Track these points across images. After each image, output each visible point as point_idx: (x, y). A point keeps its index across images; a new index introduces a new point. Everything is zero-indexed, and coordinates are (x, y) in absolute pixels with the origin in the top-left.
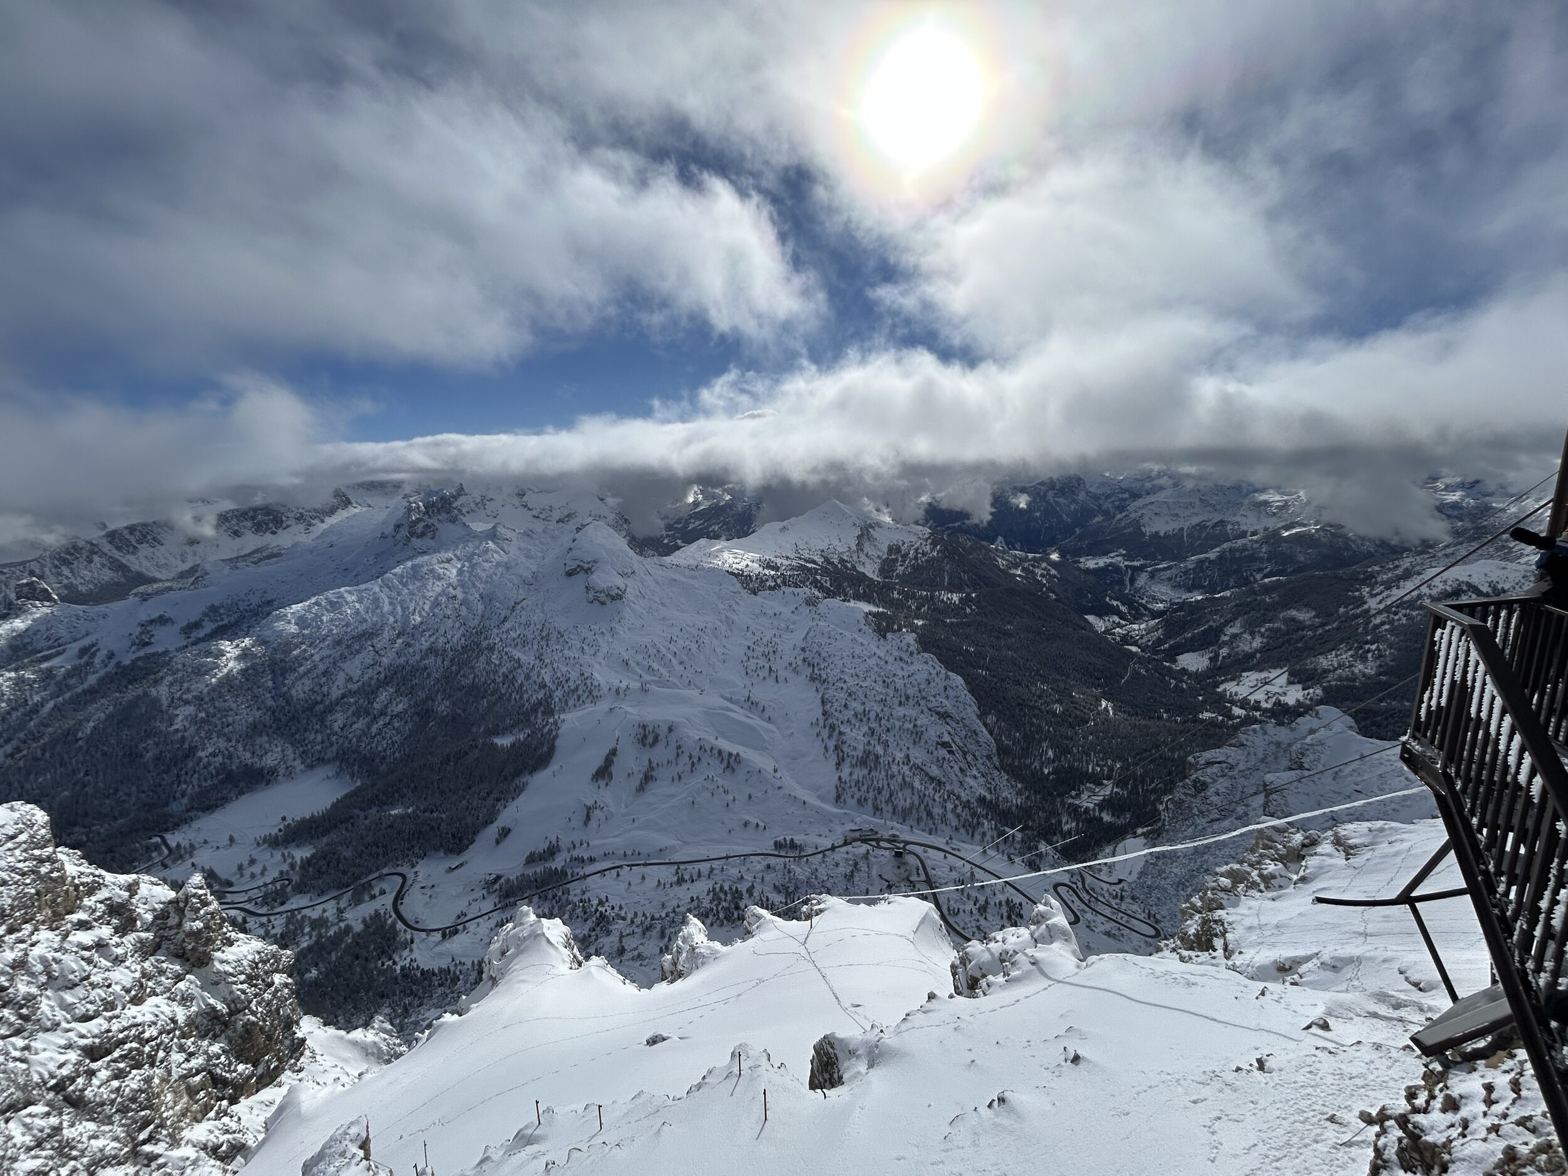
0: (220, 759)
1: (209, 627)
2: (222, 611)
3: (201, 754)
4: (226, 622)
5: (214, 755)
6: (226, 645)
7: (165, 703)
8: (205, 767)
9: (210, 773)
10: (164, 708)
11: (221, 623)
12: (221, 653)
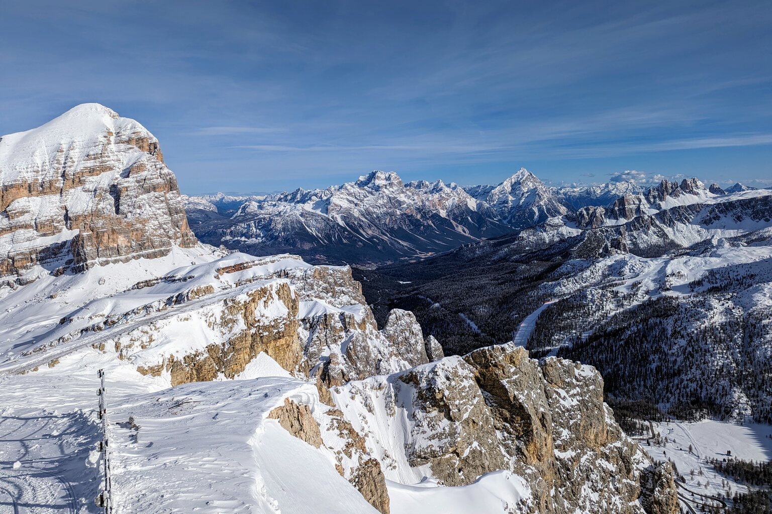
0: (694, 385)
1: (707, 286)
2: (717, 276)
3: (683, 377)
4: (718, 285)
5: (691, 380)
6: (714, 302)
7: (670, 332)
8: (684, 388)
9: (686, 392)
10: (669, 336)
11: (715, 285)
12: (710, 308)
